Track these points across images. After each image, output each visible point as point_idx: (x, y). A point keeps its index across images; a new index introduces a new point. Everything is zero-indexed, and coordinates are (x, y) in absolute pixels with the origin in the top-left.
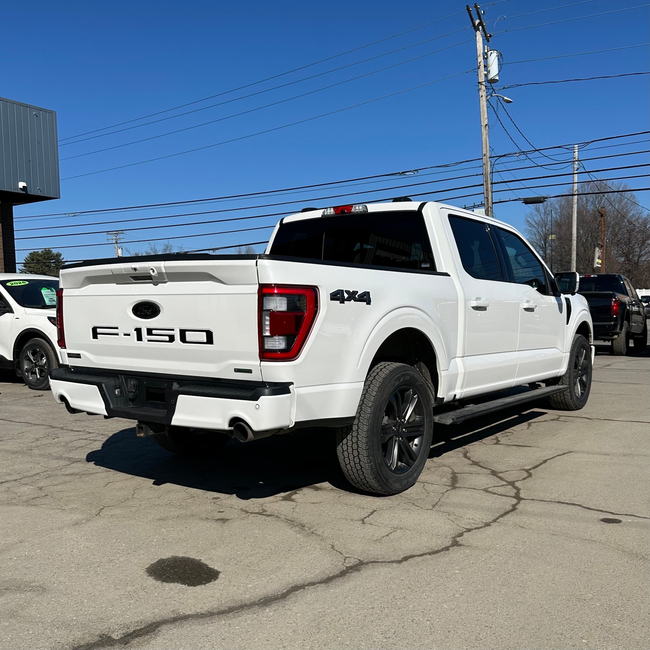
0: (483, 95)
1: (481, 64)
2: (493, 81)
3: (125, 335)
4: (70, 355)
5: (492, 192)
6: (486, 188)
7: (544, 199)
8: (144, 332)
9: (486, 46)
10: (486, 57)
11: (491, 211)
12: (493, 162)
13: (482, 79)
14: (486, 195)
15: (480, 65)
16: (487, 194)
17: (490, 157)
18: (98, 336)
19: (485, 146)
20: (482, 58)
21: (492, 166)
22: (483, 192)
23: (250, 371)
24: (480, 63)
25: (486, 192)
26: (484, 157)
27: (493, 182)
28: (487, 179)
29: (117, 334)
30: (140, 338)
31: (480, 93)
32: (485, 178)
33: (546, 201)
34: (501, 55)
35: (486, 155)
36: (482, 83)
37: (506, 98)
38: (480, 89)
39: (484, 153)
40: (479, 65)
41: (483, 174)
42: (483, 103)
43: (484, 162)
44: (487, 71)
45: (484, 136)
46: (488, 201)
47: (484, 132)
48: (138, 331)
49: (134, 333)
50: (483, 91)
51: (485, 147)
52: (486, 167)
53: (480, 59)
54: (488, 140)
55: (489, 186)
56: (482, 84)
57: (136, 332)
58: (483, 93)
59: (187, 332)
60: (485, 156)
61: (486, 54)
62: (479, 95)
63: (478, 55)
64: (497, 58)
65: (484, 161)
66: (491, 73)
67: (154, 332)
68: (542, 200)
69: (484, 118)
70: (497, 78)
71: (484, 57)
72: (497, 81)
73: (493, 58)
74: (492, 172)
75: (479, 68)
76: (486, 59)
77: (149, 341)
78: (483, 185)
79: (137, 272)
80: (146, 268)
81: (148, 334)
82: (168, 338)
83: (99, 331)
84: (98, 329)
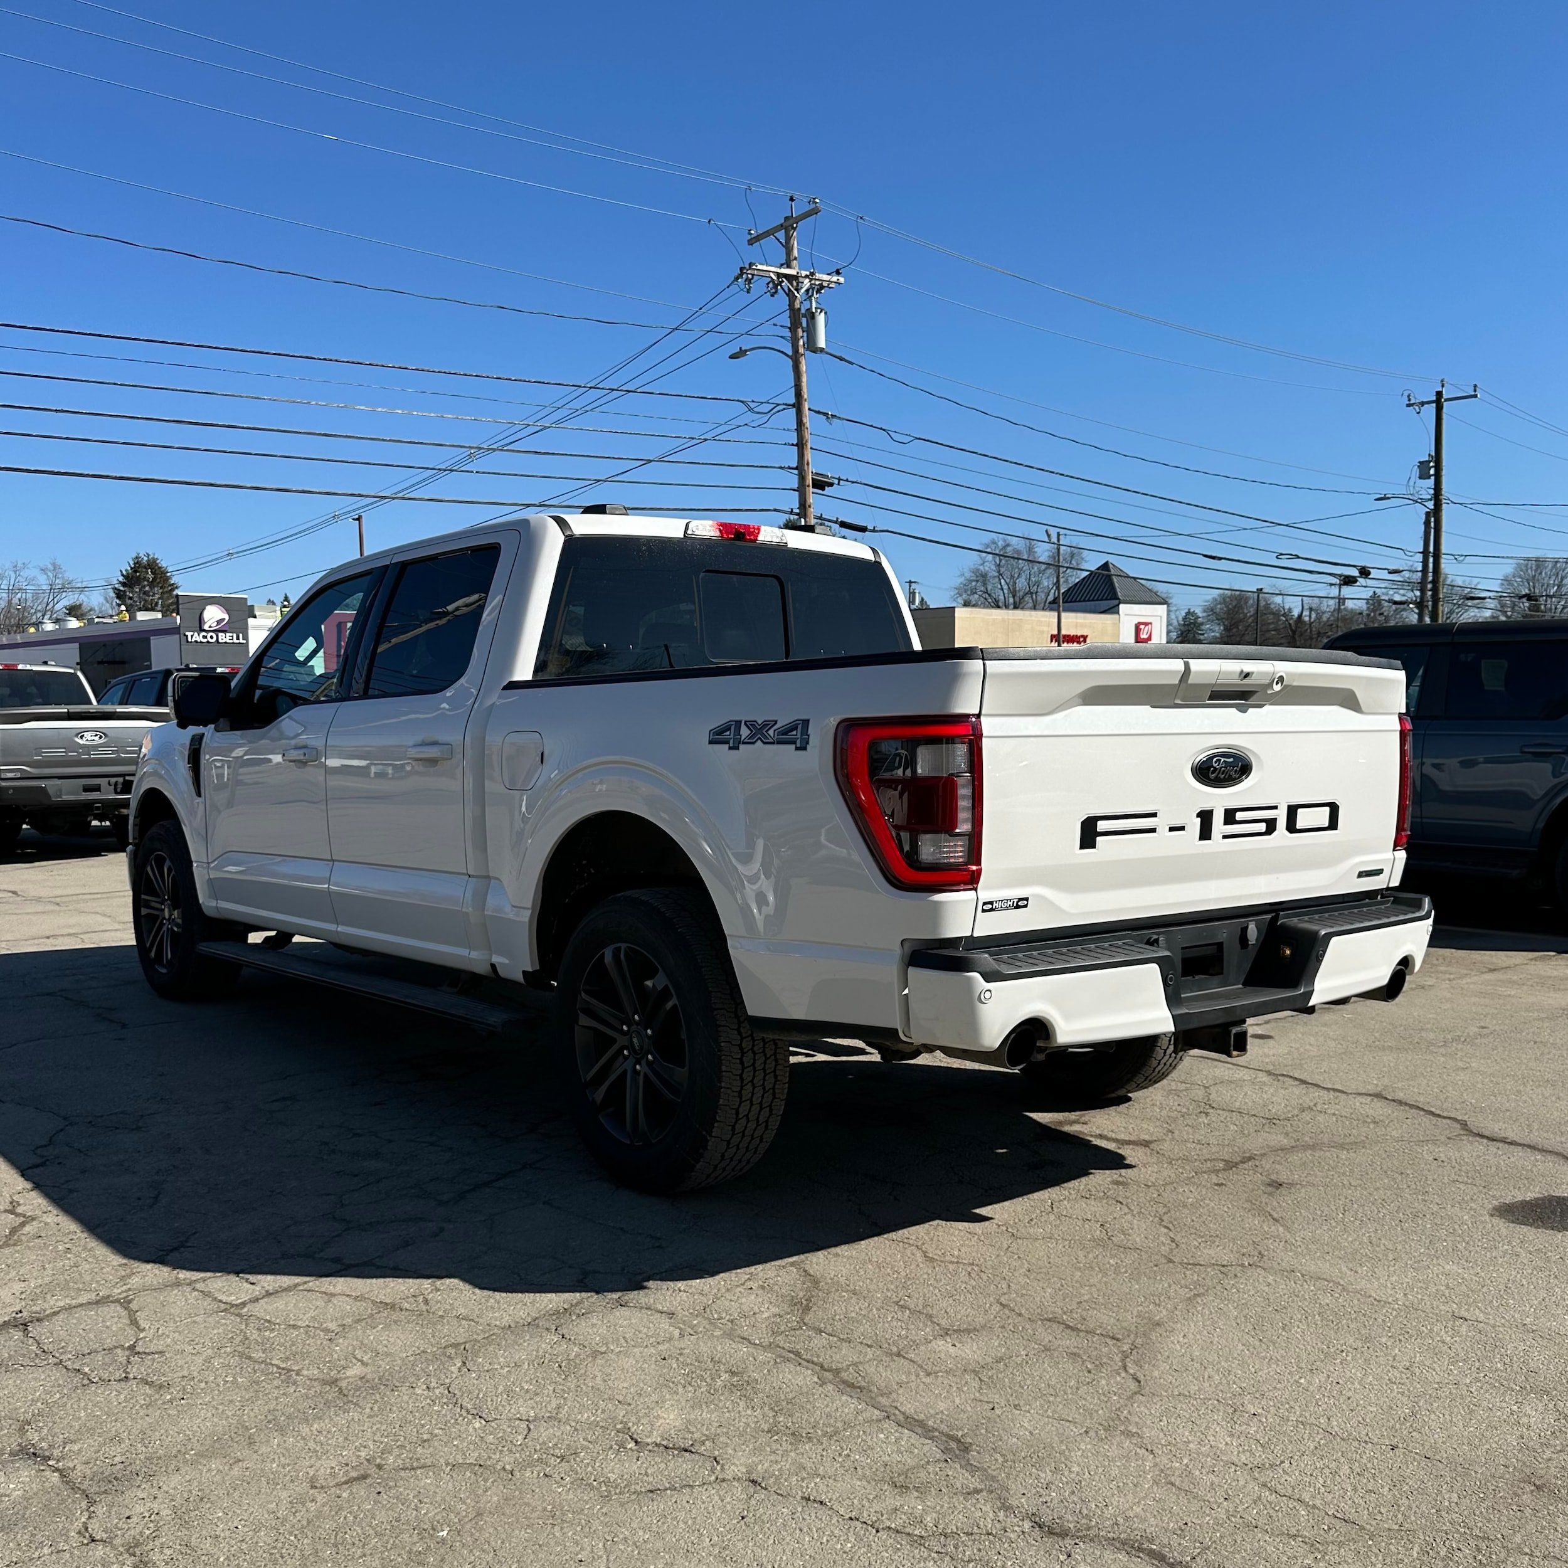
3: (1172, 829)
4: (990, 907)
8: (1218, 818)
18: (1099, 839)
23: (1379, 872)
29: (1153, 830)
30: (1205, 833)
48: (1206, 817)
49: (1195, 824)
57: (1199, 819)
59: (1300, 810)
67: (1239, 816)
77: (1223, 837)
79: (1246, 681)
80: (1267, 673)
81: (1226, 823)
82: (1262, 827)
83: (1102, 826)
84: (1099, 823)
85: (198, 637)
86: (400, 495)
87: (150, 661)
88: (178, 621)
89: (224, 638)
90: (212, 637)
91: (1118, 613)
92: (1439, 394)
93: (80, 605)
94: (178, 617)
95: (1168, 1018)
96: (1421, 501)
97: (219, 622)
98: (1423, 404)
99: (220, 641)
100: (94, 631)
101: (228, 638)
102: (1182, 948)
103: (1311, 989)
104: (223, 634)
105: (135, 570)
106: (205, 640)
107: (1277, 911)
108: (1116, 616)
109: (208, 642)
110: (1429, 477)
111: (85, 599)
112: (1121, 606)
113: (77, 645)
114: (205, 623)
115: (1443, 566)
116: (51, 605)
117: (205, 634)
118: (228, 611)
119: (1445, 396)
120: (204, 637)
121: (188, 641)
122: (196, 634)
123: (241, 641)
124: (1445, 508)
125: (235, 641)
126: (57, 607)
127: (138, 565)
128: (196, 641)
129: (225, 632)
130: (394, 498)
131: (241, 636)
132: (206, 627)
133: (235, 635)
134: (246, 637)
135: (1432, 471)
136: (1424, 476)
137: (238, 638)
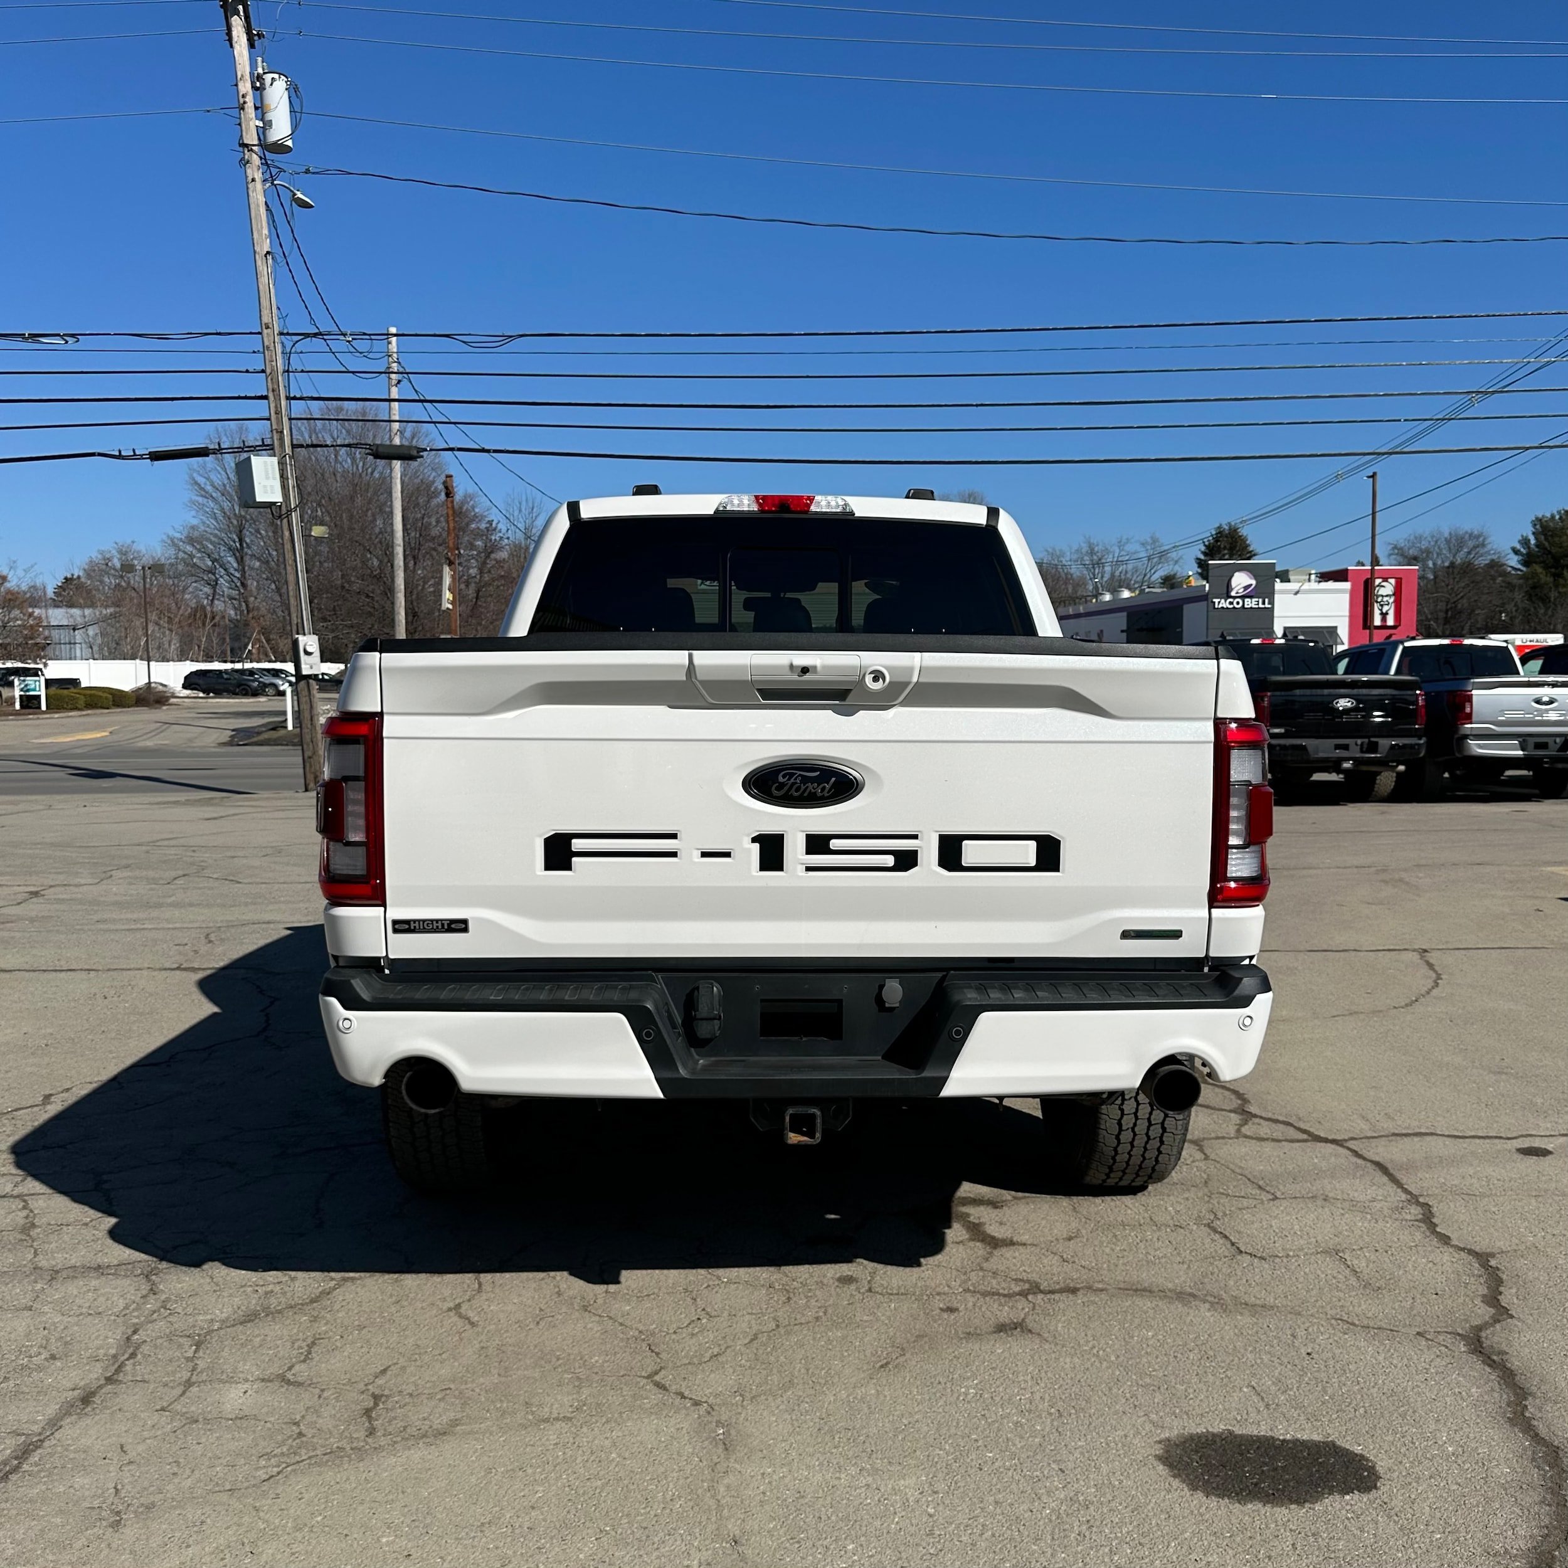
0: (256, 177)
1: (247, 100)
2: (279, 148)
5: (290, 419)
6: (276, 407)
7: (418, 452)
9: (260, 59)
10: (258, 84)
11: (291, 465)
12: (289, 345)
13: (251, 138)
14: (277, 424)
15: (245, 102)
16: (280, 421)
17: (281, 334)
19: (268, 303)
20: (249, 85)
21: (287, 355)
22: (267, 415)
23: (1176, 935)
24: (243, 96)
25: (277, 418)
26: (265, 331)
27: (292, 395)
28: (276, 387)
29: (674, 854)
31: (249, 171)
32: (272, 383)
33: (422, 457)
34: (296, 90)
35: (271, 326)
36: (254, 148)
37: (299, 195)
38: (248, 162)
39: (266, 319)
40: (242, 101)
41: (263, 371)
42: (258, 195)
43: (266, 343)
44: (262, 120)
45: (264, 280)
46: (282, 439)
47: (264, 268)
49: (749, 850)
50: (255, 169)
51: (269, 306)
52: (271, 356)
53: (245, 87)
54: (272, 291)
55: (283, 402)
56: (252, 150)
57: (757, 845)
58: (255, 171)
59: (965, 843)
60: (267, 328)
61: (259, 78)
62: (247, 177)
63: (239, 76)
64: (286, 93)
65: (266, 340)
66: (274, 127)
67: (835, 844)
68: (414, 453)
69: (260, 234)
70: (289, 143)
71: (253, 83)
72: (288, 150)
73: (277, 92)
74: (288, 371)
75: (243, 109)
76: (259, 88)
77: (808, 869)
78: (265, 398)
79: (807, 677)
80: (854, 668)
81: (810, 851)
82: (890, 860)
83: (577, 844)
84: (574, 841)
85: (1224, 604)
86: (1398, 450)
87: (1182, 628)
88: (1207, 588)
89: (1250, 603)
90: (1238, 603)
93: (1175, 574)
94: (1207, 585)
95: (649, 1080)
97: (1246, 588)
99: (1246, 606)
100: (1144, 600)
101: (1254, 603)
102: (762, 1001)
103: (944, 1074)
104: (1249, 600)
105: (1216, 540)
106: (1231, 606)
107: (948, 970)
109: (1234, 608)
111: (1179, 569)
113: (1125, 614)
114: (1232, 589)
116: (1148, 575)
117: (1231, 600)
118: (1256, 577)
120: (1231, 603)
121: (1214, 608)
122: (1223, 601)
123: (1267, 605)
125: (1261, 606)
126: (1154, 578)
127: (1220, 535)
128: (1223, 608)
129: (1251, 597)
130: (1391, 454)
131: (1267, 600)
132: (1233, 594)
133: (1261, 600)
134: (1272, 602)
137: (1264, 603)
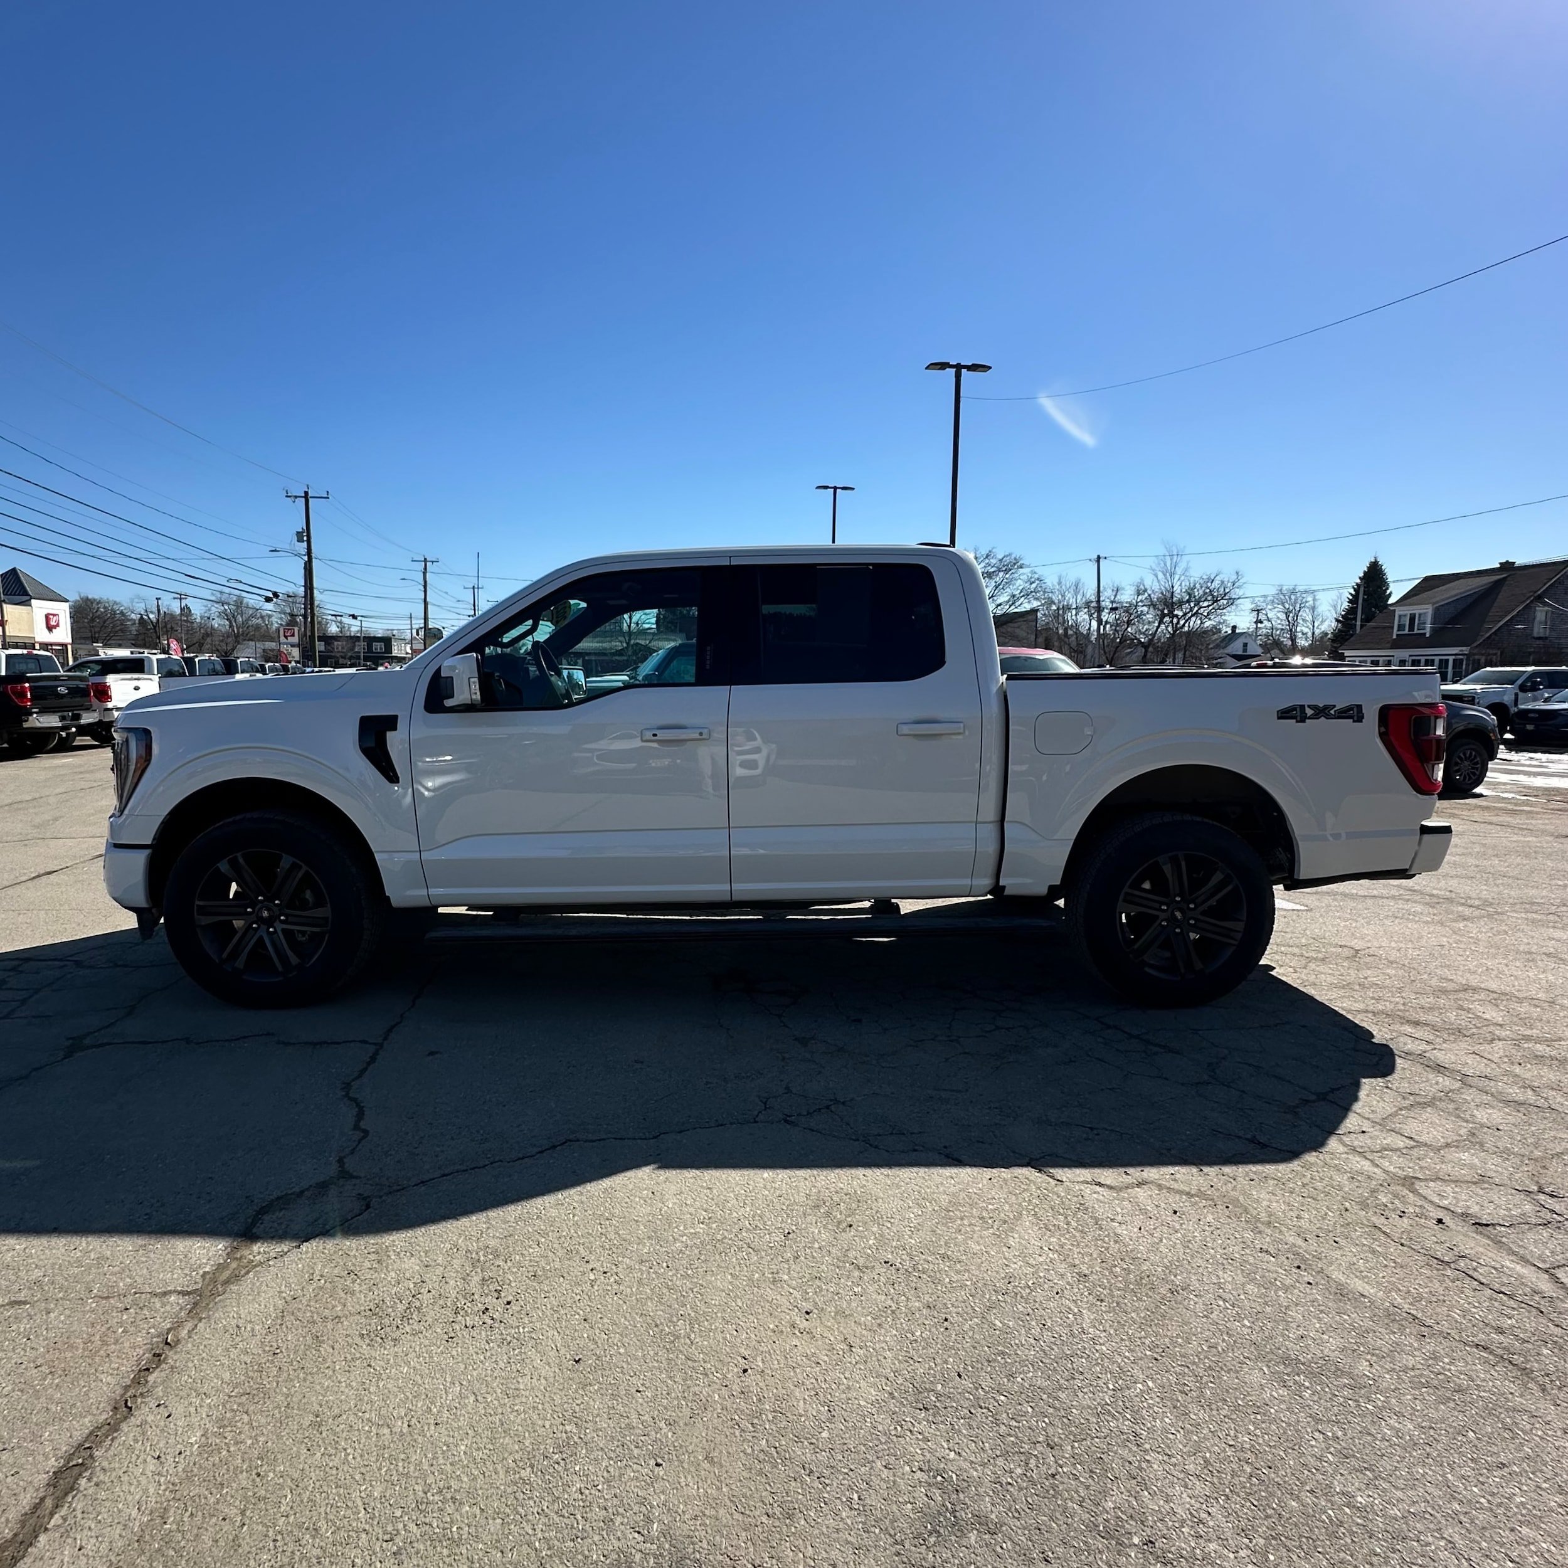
91: (30, 605)
92: (306, 493)
96: (299, 555)
98: (296, 497)
108: (29, 608)
110: (303, 541)
112: (33, 601)
115: (315, 595)
119: (310, 495)
124: (315, 562)
135: (305, 538)
136: (300, 540)
